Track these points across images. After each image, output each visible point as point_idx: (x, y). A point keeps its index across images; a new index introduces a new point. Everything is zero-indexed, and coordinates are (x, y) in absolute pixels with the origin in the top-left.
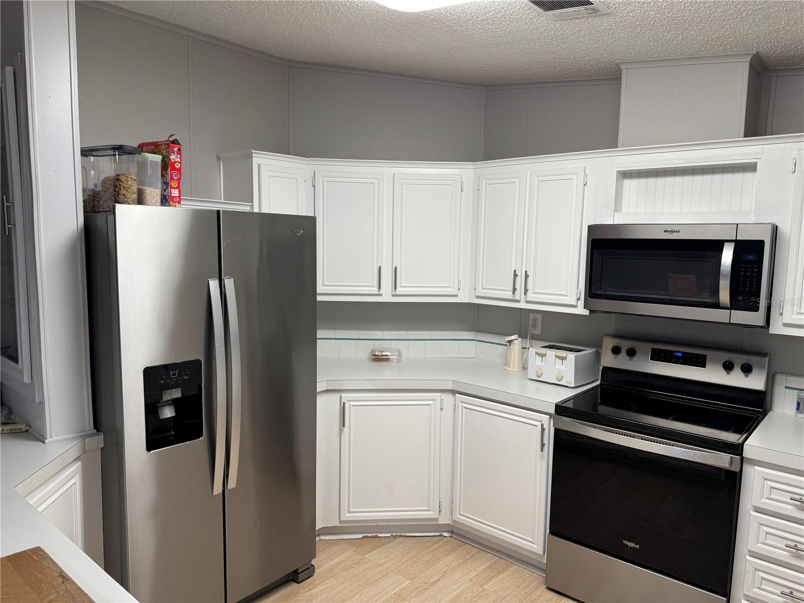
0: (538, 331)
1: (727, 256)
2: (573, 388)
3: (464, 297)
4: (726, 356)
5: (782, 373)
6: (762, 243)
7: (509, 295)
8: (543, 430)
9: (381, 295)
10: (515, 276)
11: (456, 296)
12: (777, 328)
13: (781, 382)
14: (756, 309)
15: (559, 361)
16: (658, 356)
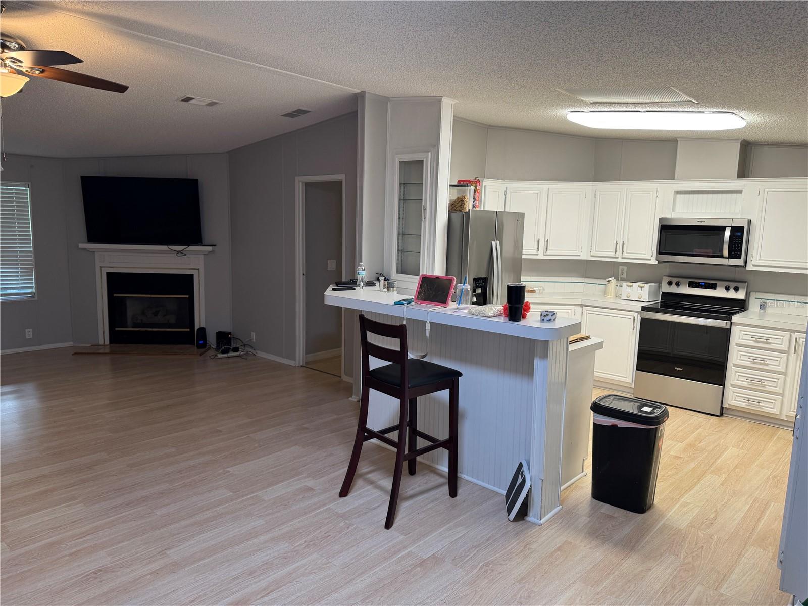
0: (624, 276)
1: (727, 234)
2: (647, 302)
3: (584, 257)
4: (727, 284)
5: (754, 291)
6: (743, 228)
7: (612, 255)
8: (634, 319)
9: (537, 255)
10: (617, 244)
11: (579, 256)
12: (750, 267)
13: (753, 296)
14: (740, 258)
15: (640, 289)
16: (691, 285)
